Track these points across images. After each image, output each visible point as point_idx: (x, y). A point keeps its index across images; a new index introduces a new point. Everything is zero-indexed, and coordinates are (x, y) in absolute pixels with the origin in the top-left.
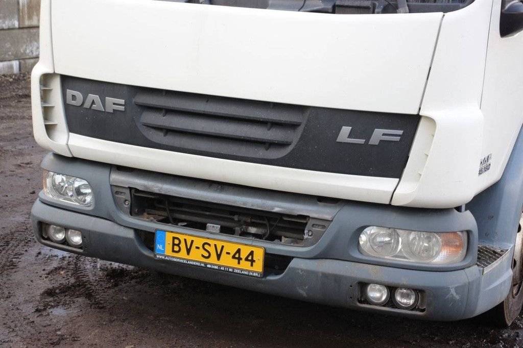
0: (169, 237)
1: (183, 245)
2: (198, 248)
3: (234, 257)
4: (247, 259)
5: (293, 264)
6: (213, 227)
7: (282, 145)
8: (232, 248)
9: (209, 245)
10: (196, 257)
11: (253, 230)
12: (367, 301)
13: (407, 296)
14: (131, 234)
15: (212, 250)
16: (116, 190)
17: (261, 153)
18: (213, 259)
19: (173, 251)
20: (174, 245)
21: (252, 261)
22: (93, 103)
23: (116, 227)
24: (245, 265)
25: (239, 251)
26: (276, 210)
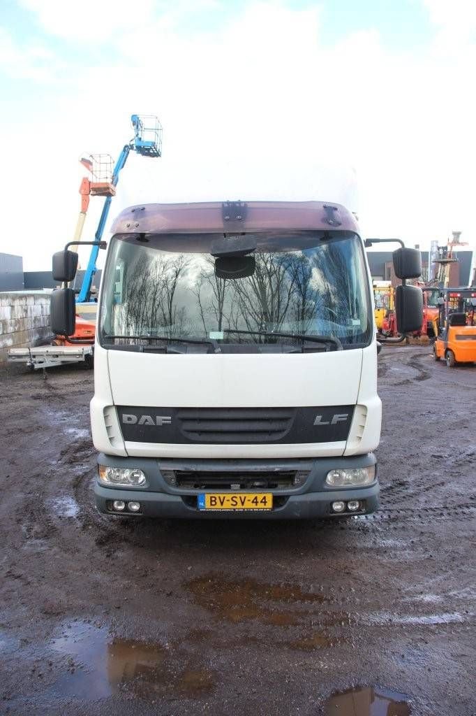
0: (208, 497)
1: (218, 501)
2: (228, 500)
3: (253, 502)
4: (261, 502)
5: (291, 499)
6: (236, 486)
7: (280, 431)
8: (251, 497)
9: (236, 497)
10: (228, 506)
11: (257, 484)
12: (333, 512)
13: (353, 505)
14: (179, 499)
15: (238, 500)
16: (164, 473)
17: (267, 437)
18: (239, 506)
19: (211, 505)
20: (211, 501)
21: (265, 502)
22: (146, 421)
23: (168, 496)
24: (261, 506)
25: (256, 498)
26: (276, 470)
